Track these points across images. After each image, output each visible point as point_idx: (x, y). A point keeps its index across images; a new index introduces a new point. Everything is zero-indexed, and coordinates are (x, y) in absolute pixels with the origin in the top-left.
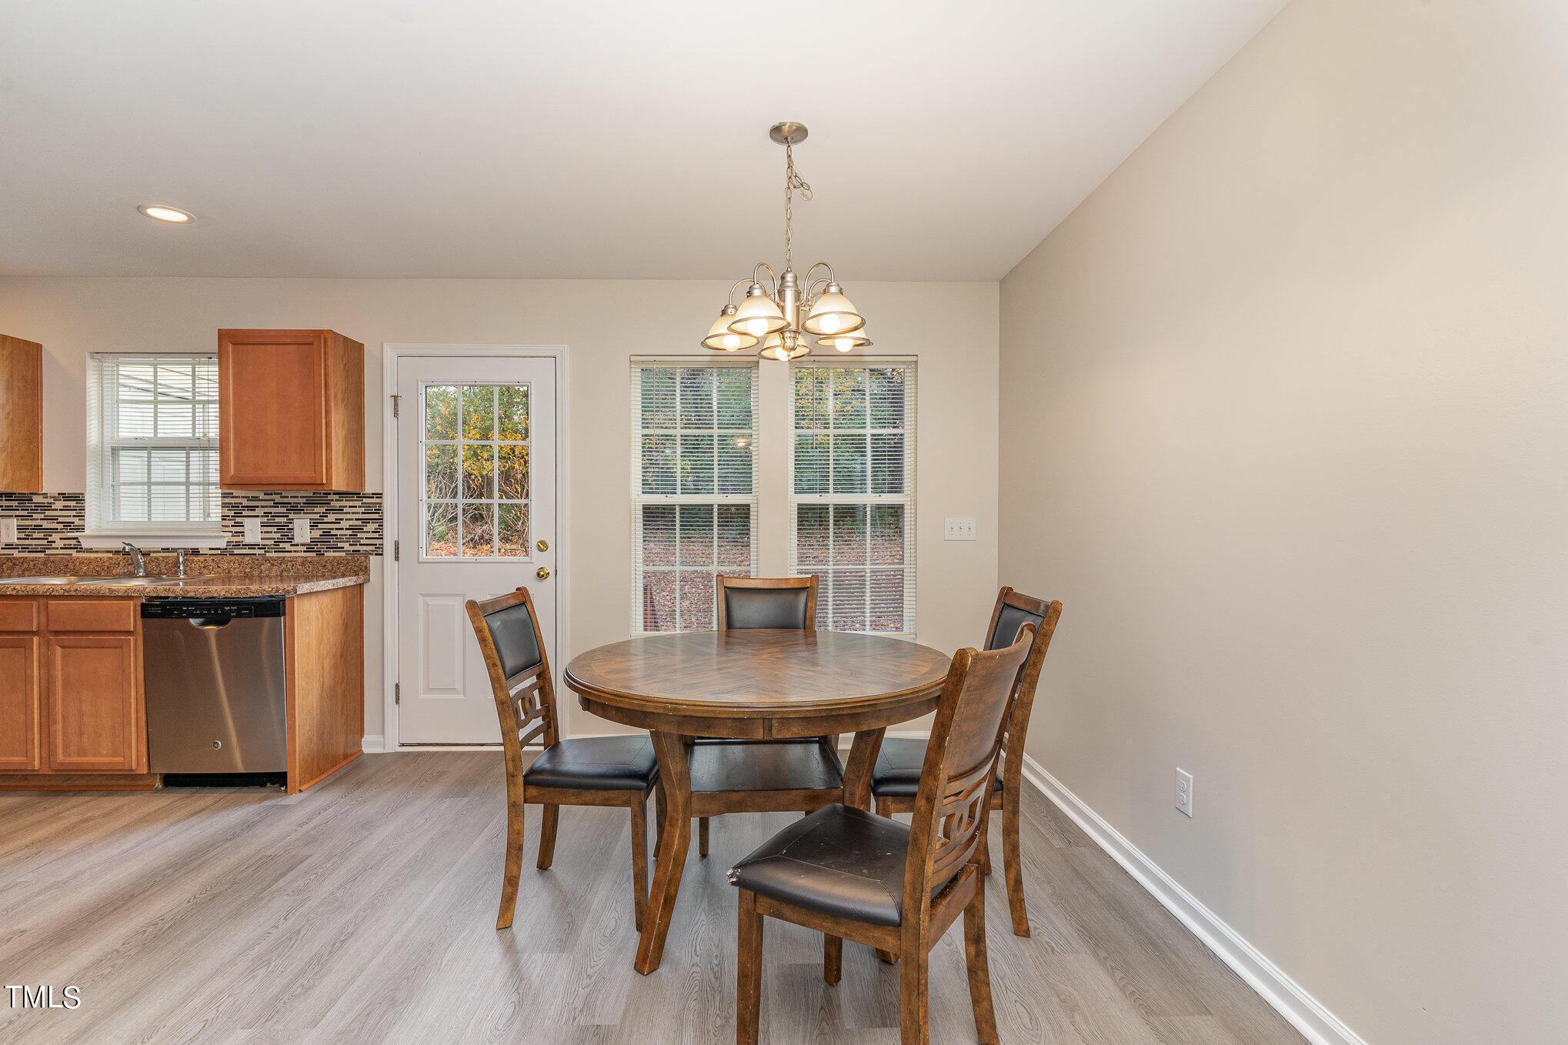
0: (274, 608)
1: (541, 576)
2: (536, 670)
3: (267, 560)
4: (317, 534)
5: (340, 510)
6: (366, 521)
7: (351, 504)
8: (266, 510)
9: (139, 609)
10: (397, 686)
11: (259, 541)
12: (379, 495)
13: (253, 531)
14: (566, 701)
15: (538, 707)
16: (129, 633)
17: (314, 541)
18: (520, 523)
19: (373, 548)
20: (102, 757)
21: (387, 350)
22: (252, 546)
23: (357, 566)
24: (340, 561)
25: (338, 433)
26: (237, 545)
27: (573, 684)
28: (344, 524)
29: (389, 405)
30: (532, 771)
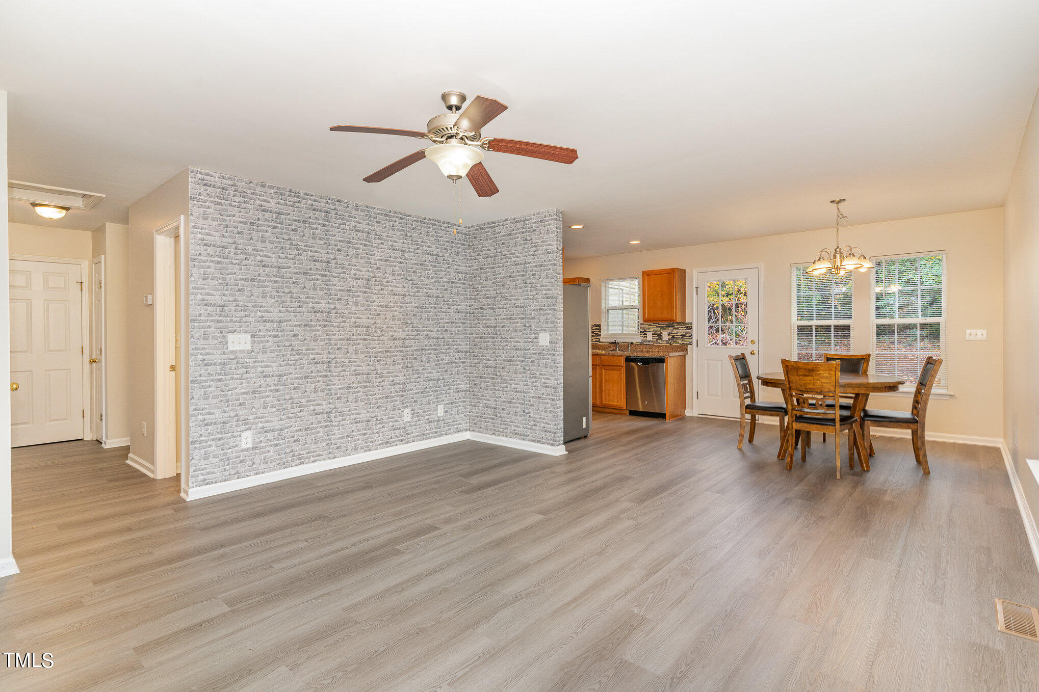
0: (662, 361)
1: (752, 353)
2: (748, 379)
3: (654, 346)
4: (670, 337)
5: (678, 329)
6: (686, 333)
7: (681, 326)
8: (654, 329)
9: (624, 359)
10: (697, 392)
11: (652, 340)
12: (691, 323)
13: (650, 336)
14: (756, 383)
15: (749, 390)
16: (621, 366)
17: (669, 340)
18: (745, 333)
19: (689, 342)
20: (614, 403)
21: (694, 271)
22: (649, 341)
23: (684, 348)
24: (677, 347)
25: (679, 302)
26: (645, 341)
27: (758, 378)
28: (679, 334)
29: (695, 290)
30: (747, 405)
